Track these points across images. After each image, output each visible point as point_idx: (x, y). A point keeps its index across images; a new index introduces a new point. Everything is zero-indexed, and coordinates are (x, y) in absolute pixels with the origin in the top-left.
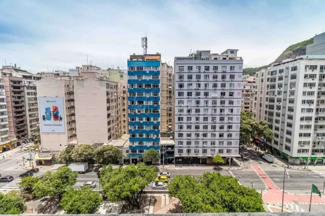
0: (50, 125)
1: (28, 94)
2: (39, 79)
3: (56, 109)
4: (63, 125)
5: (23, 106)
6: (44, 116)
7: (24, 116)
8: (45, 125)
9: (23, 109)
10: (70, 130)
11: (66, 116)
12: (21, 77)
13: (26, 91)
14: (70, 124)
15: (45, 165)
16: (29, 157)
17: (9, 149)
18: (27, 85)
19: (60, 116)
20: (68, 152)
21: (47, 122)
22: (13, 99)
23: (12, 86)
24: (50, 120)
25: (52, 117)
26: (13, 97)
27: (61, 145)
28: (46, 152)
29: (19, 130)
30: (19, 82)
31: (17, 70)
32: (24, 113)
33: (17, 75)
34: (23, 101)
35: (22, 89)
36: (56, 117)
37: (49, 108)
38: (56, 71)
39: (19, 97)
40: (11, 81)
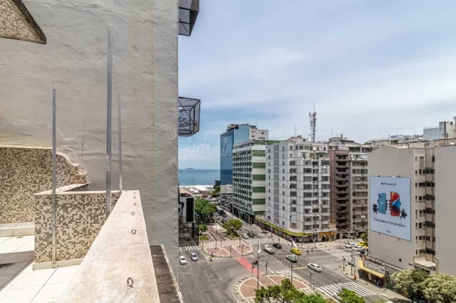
0: (384, 221)
1: (354, 171)
2: (369, 150)
3: (395, 197)
4: (408, 226)
5: (347, 188)
6: (375, 206)
7: (347, 200)
8: (376, 219)
9: (347, 190)
10: (420, 238)
11: (414, 213)
12: (348, 149)
13: (353, 167)
14: (420, 227)
15: (371, 282)
16: (349, 259)
17: (328, 240)
18: (353, 159)
19: (403, 211)
20: (416, 280)
21: (379, 215)
22: (336, 178)
23: (337, 162)
24: (385, 213)
25: (388, 208)
26: (337, 175)
27: (400, 260)
28: (375, 262)
29: (340, 219)
30: (345, 156)
31: (343, 142)
32: (347, 197)
33: (344, 148)
34: (347, 181)
35: (347, 165)
36: (395, 210)
37: (385, 195)
38: (392, 137)
39: (343, 176)
40: (337, 155)
